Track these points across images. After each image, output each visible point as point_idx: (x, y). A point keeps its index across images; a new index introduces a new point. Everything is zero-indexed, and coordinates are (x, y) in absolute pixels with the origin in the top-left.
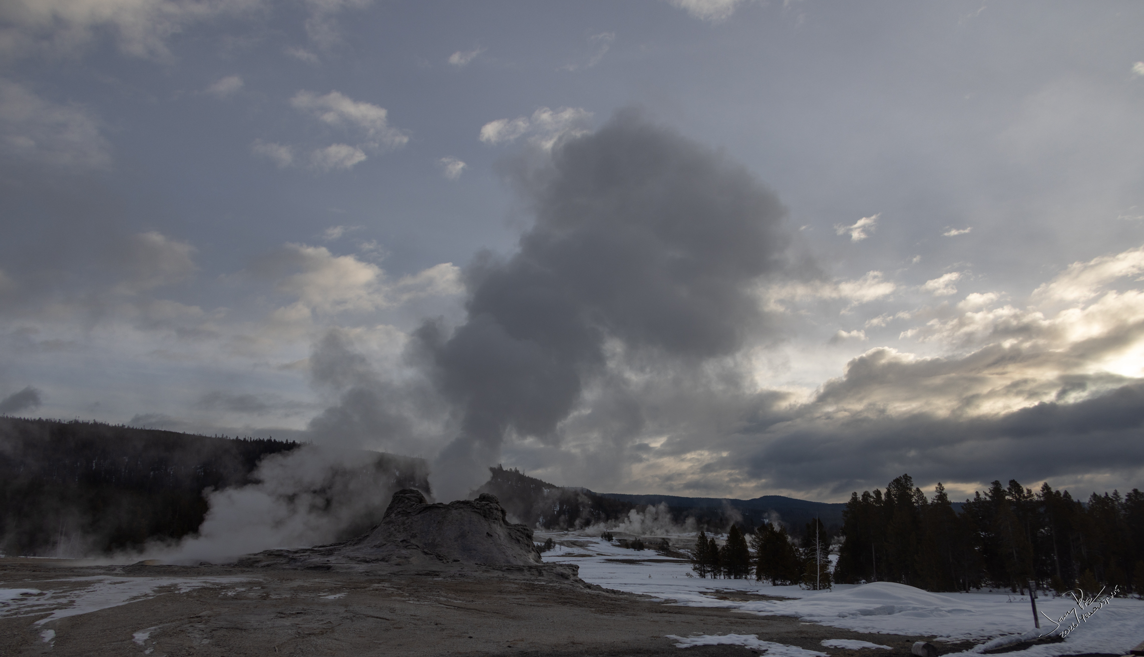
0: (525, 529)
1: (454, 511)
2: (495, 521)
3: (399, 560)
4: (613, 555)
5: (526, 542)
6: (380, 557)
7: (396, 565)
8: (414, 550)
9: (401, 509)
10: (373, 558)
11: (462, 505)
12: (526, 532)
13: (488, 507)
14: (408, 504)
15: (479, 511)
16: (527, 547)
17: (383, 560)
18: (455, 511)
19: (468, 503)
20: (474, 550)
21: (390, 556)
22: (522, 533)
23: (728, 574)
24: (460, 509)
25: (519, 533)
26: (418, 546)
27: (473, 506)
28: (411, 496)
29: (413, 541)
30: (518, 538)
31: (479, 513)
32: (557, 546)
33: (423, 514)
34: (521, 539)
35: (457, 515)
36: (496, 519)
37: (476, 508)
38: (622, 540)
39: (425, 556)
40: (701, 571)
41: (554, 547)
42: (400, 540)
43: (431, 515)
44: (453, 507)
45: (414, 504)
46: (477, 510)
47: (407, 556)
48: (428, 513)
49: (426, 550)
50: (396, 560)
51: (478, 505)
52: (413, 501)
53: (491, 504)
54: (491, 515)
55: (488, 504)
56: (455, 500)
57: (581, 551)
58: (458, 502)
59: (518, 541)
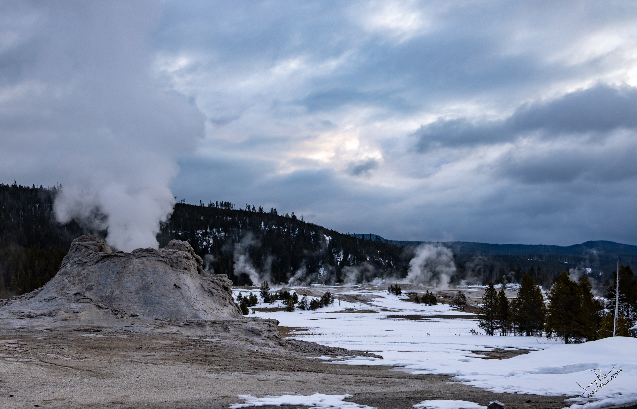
0: (221, 280)
1: (135, 261)
2: (184, 271)
3: (66, 315)
4: (400, 310)
5: (221, 294)
6: (46, 312)
7: (63, 320)
8: (86, 304)
9: (77, 258)
10: (39, 312)
11: (145, 254)
12: (222, 283)
13: (175, 255)
14: (85, 253)
15: (165, 260)
16: (222, 300)
17: (49, 315)
18: (137, 260)
19: (152, 251)
20: (158, 303)
21: (57, 311)
22: (217, 284)
23: (520, 331)
24: (143, 258)
25: (212, 285)
26: (91, 300)
27: (158, 255)
28: (89, 244)
29: (88, 295)
30: (212, 290)
31: (164, 262)
32: (336, 301)
33: (101, 264)
34: (215, 291)
35: (138, 264)
36: (186, 269)
37: (162, 257)
38: (412, 293)
39: (99, 311)
40: (489, 327)
41: (332, 302)
42: (72, 293)
43: (110, 265)
44: (134, 256)
45: (91, 253)
46: (162, 259)
47: (76, 311)
48: (106, 263)
49: (100, 304)
50: (63, 315)
51: (164, 253)
52: (92, 249)
53: (180, 252)
54: (179, 264)
55: (176, 252)
56: (138, 248)
57: (364, 306)
58: (141, 250)
59: (212, 293)
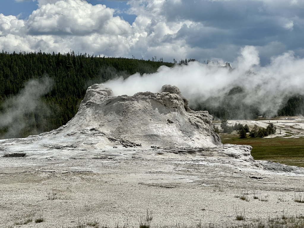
0: (204, 116)
3: (85, 146)
6: (70, 144)
7: (83, 150)
8: (100, 137)
10: (64, 145)
11: (144, 96)
12: (204, 118)
13: (168, 97)
14: (98, 97)
15: (160, 101)
16: (205, 131)
17: (72, 146)
18: (138, 101)
19: (150, 94)
21: (78, 143)
22: (201, 119)
25: (197, 119)
26: (104, 134)
27: (154, 97)
28: (101, 90)
29: (101, 129)
30: (197, 123)
31: (159, 103)
33: (110, 106)
34: (199, 124)
35: (139, 105)
36: (176, 108)
37: (158, 99)
39: (110, 142)
42: (89, 129)
43: (117, 106)
45: (103, 97)
46: (158, 101)
47: (93, 142)
48: (114, 104)
49: (111, 137)
50: (83, 146)
51: (160, 96)
52: (103, 94)
53: (171, 94)
54: (171, 104)
55: (168, 94)
59: (197, 126)
